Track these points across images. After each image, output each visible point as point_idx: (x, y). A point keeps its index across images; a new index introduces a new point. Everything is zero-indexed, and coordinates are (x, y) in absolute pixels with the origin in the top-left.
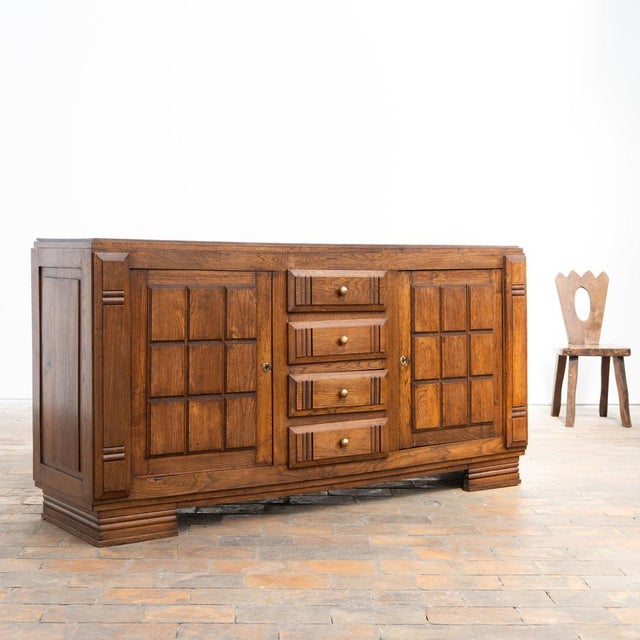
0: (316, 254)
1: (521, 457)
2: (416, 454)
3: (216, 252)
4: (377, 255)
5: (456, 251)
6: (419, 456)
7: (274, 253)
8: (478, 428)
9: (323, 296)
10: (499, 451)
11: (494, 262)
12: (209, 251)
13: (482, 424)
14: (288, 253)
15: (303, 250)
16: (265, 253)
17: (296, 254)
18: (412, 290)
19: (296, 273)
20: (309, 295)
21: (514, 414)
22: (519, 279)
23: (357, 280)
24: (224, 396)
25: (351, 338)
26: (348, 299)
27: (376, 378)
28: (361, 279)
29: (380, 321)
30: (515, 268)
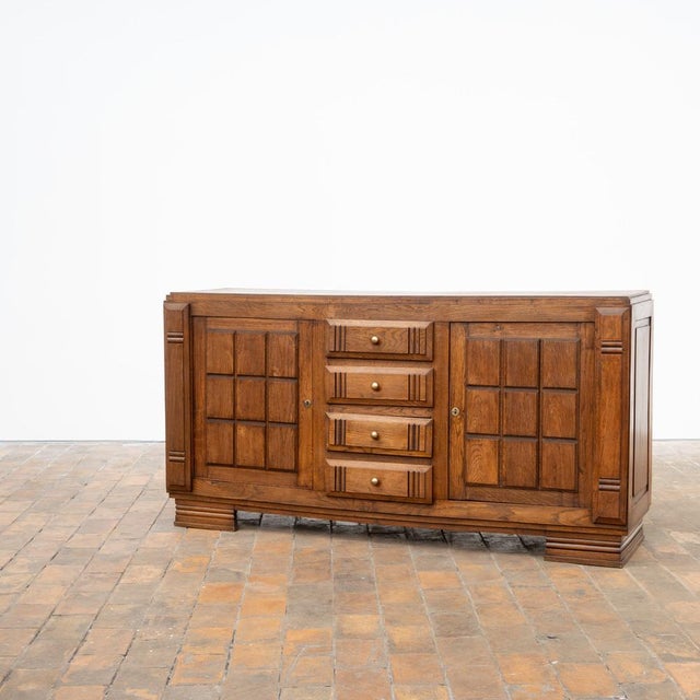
1: (623, 537)
3: (262, 303)
4: (425, 306)
6: (473, 511)
7: (314, 304)
9: (357, 344)
10: (584, 525)
12: (256, 302)
13: (560, 490)
14: (330, 303)
15: (345, 301)
16: (307, 304)
17: (336, 305)
18: (467, 342)
19: (331, 322)
21: (601, 486)
22: (614, 334)
23: (394, 331)
24: (265, 423)
25: (386, 385)
26: (385, 348)
27: (414, 426)
28: (399, 329)
29: (423, 371)
30: (606, 323)
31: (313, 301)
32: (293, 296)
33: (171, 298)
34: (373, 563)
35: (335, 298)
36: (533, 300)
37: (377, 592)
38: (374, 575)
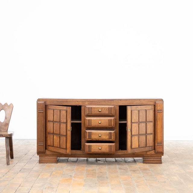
0: (94, 101)
1: (162, 156)
2: (125, 152)
3: (67, 101)
4: (112, 102)
5: (139, 100)
6: (125, 153)
7: (82, 101)
8: (148, 148)
9: (95, 112)
10: (153, 154)
11: (152, 103)
12: (65, 101)
13: (149, 147)
14: (86, 101)
15: (90, 100)
16: (80, 101)
17: (88, 101)
18: (131, 111)
19: (87, 106)
20: (91, 111)
21: (158, 144)
22: (160, 108)
23: (105, 108)
24: (60, 135)
25: (102, 122)
26: (102, 113)
27: (110, 133)
28: (106, 108)
29: (112, 118)
30: (158, 105)
31: (82, 100)
32: (75, 99)
33: (39, 100)
34: (108, 173)
35: (87, 100)
36: (140, 100)
37: (109, 181)
38: (108, 176)
